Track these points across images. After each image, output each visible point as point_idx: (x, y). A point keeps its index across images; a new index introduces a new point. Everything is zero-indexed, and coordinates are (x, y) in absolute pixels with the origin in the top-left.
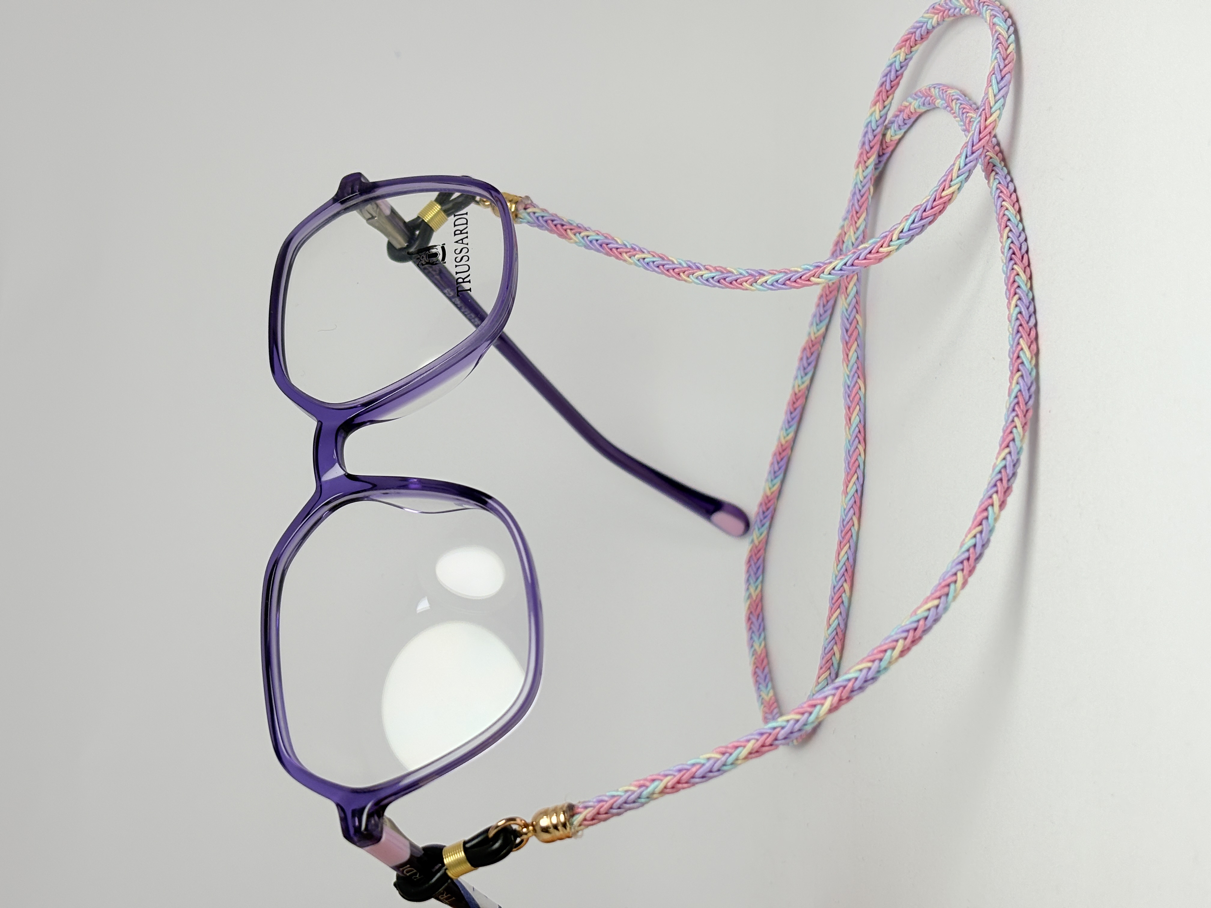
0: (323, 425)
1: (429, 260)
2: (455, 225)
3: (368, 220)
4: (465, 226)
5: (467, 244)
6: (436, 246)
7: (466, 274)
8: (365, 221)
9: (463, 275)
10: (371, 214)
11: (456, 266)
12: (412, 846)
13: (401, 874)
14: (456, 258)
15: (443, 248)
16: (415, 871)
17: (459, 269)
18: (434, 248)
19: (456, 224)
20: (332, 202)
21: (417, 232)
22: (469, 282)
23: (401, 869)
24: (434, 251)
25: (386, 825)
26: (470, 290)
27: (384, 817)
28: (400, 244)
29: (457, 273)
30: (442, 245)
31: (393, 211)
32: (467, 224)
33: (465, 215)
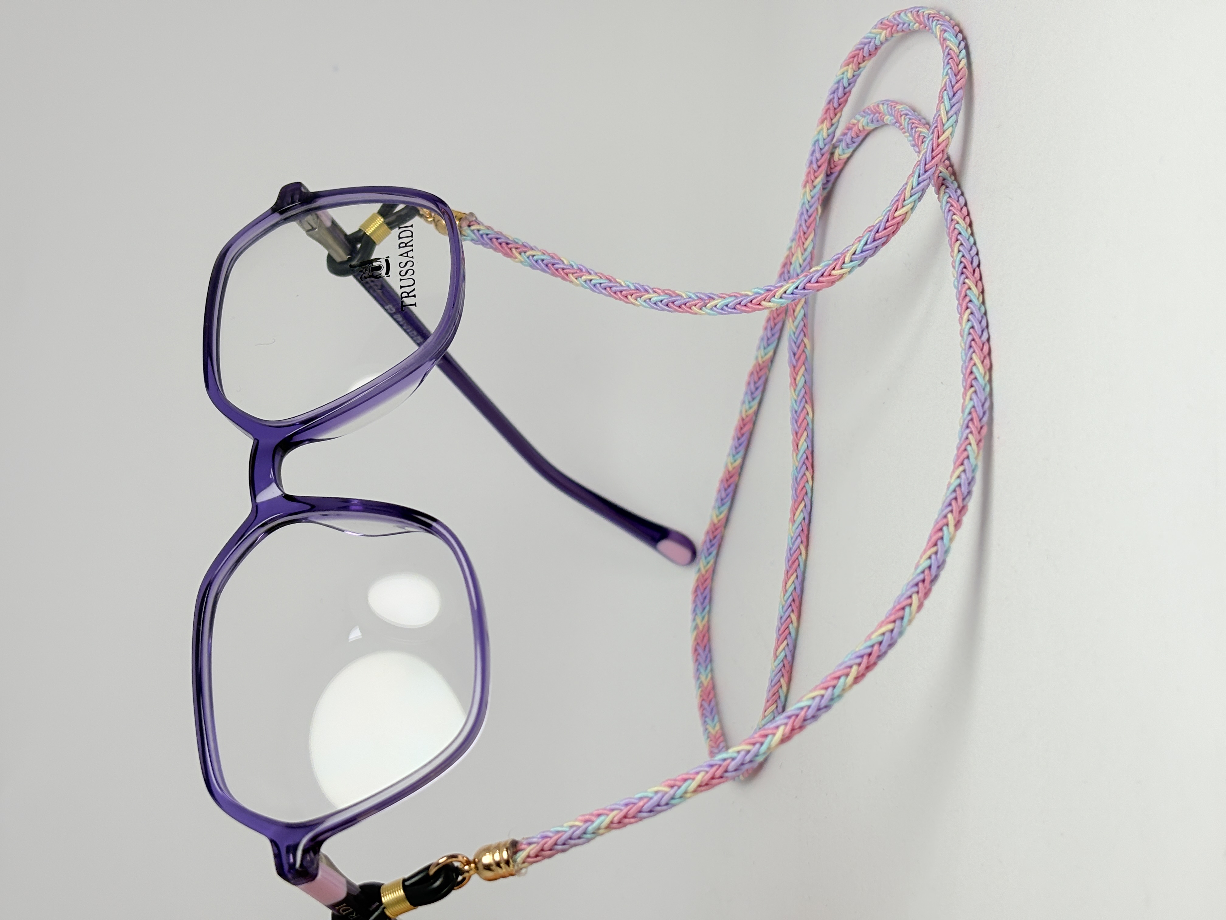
0: (260, 442)
1: (373, 273)
2: (400, 238)
3: (308, 231)
4: (410, 239)
5: (412, 257)
6: (380, 259)
7: (411, 288)
8: (304, 232)
9: (408, 290)
10: (311, 226)
11: (401, 280)
12: (349, 883)
13: (336, 913)
14: (401, 272)
15: (387, 261)
16: (351, 910)
17: (403, 283)
18: (378, 261)
19: (401, 236)
20: (270, 212)
21: (359, 246)
22: (414, 296)
23: (337, 908)
24: (375, 264)
25: (322, 862)
26: (415, 305)
27: (320, 854)
28: (340, 257)
29: (401, 287)
30: (386, 258)
31: (334, 223)
32: (412, 236)
33: (411, 228)
